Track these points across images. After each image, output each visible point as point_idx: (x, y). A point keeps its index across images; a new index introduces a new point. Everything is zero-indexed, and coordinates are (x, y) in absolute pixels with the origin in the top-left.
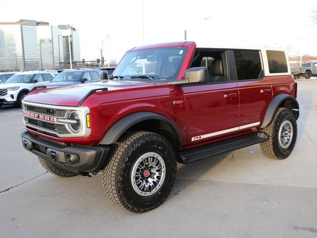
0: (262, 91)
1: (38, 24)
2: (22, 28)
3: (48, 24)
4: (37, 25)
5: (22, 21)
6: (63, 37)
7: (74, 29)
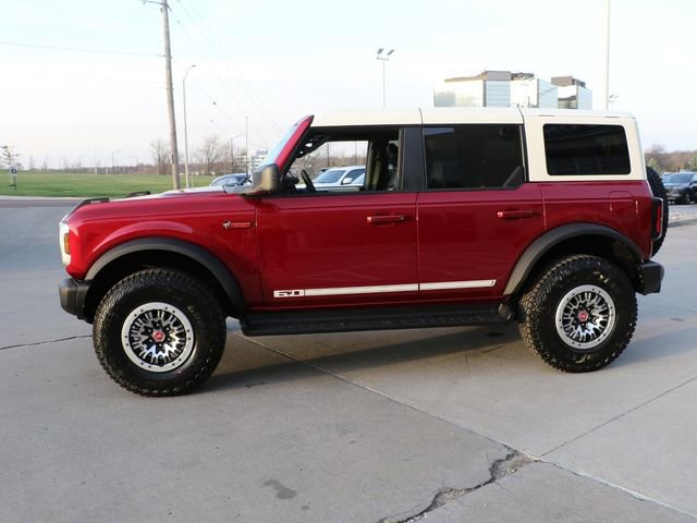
0: (500, 214)
1: (514, 76)
2: (485, 86)
3: (531, 76)
4: (512, 79)
5: (486, 73)
6: (560, 100)
7: (583, 84)
